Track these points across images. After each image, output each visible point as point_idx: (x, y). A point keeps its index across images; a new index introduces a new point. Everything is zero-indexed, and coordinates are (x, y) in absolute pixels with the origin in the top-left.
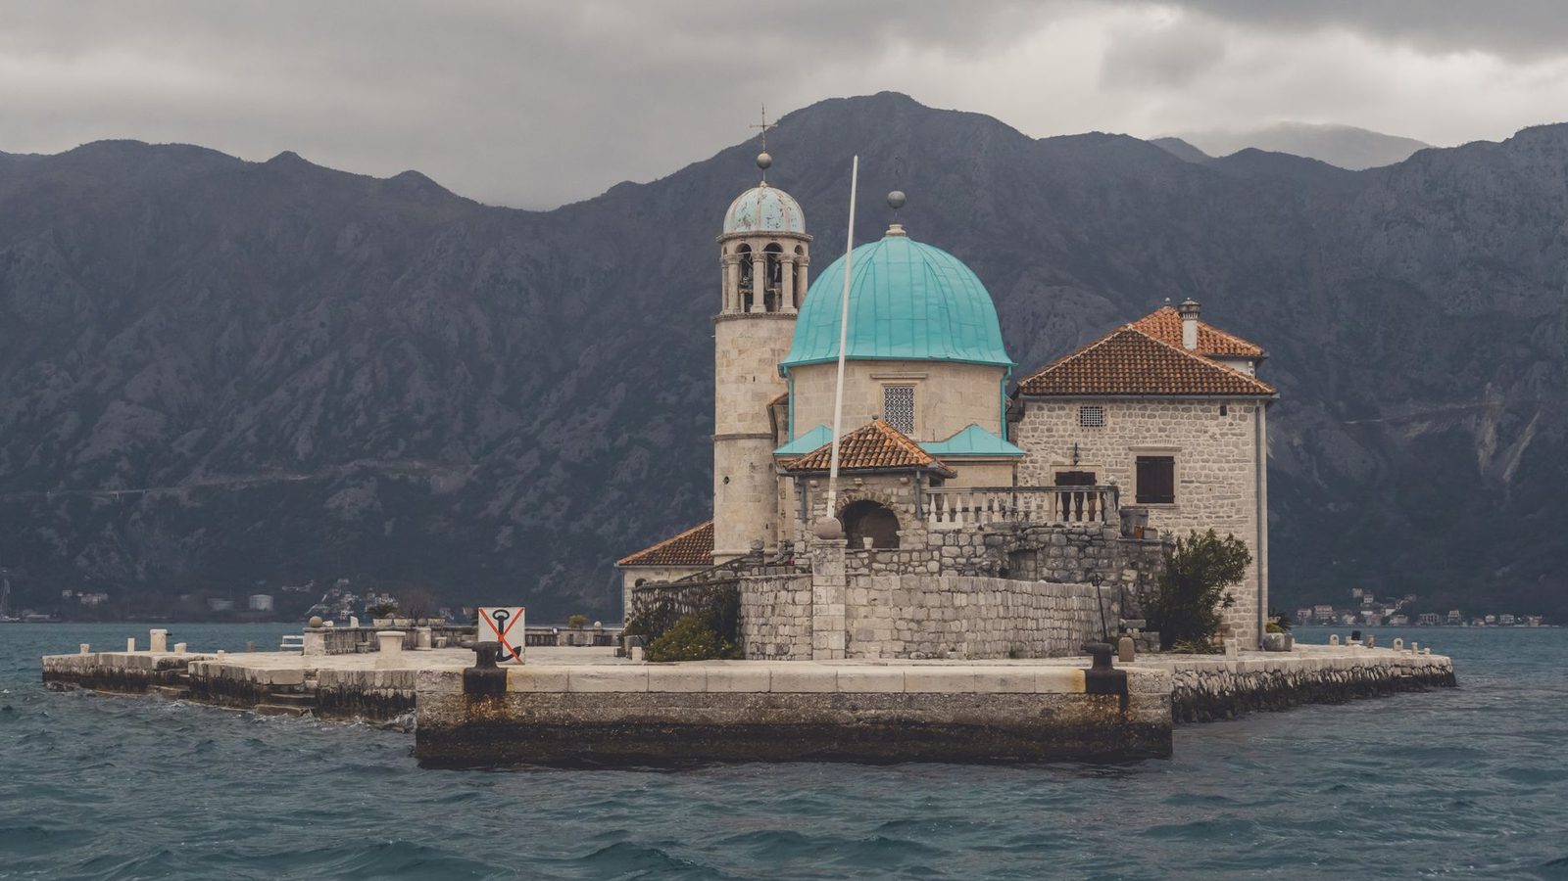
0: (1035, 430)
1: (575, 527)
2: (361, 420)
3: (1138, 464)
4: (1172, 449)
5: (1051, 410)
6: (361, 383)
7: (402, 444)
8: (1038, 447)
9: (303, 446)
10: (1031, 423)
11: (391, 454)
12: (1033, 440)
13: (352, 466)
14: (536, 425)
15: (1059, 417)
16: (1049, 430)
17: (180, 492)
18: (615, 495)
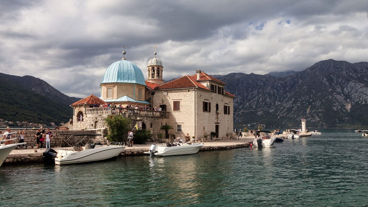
0: (156, 97)
1: (288, 116)
2: (261, 104)
3: (174, 103)
4: (179, 99)
5: (159, 92)
6: (261, 99)
7: (266, 106)
8: (157, 100)
9: (254, 107)
10: (156, 95)
11: (265, 108)
12: (156, 99)
13: (260, 109)
14: (283, 104)
15: (160, 94)
16: (159, 96)
17: (240, 112)
18: (293, 112)
